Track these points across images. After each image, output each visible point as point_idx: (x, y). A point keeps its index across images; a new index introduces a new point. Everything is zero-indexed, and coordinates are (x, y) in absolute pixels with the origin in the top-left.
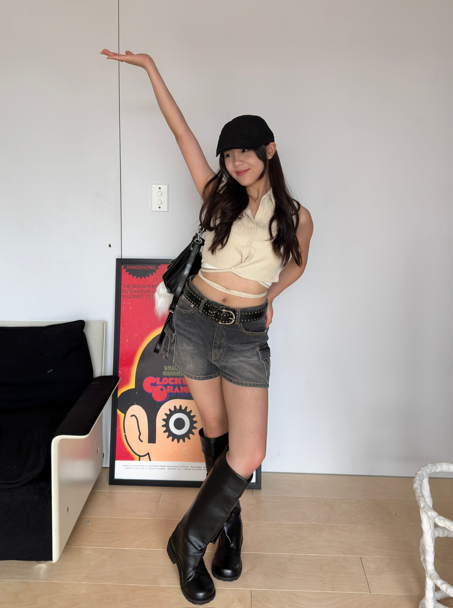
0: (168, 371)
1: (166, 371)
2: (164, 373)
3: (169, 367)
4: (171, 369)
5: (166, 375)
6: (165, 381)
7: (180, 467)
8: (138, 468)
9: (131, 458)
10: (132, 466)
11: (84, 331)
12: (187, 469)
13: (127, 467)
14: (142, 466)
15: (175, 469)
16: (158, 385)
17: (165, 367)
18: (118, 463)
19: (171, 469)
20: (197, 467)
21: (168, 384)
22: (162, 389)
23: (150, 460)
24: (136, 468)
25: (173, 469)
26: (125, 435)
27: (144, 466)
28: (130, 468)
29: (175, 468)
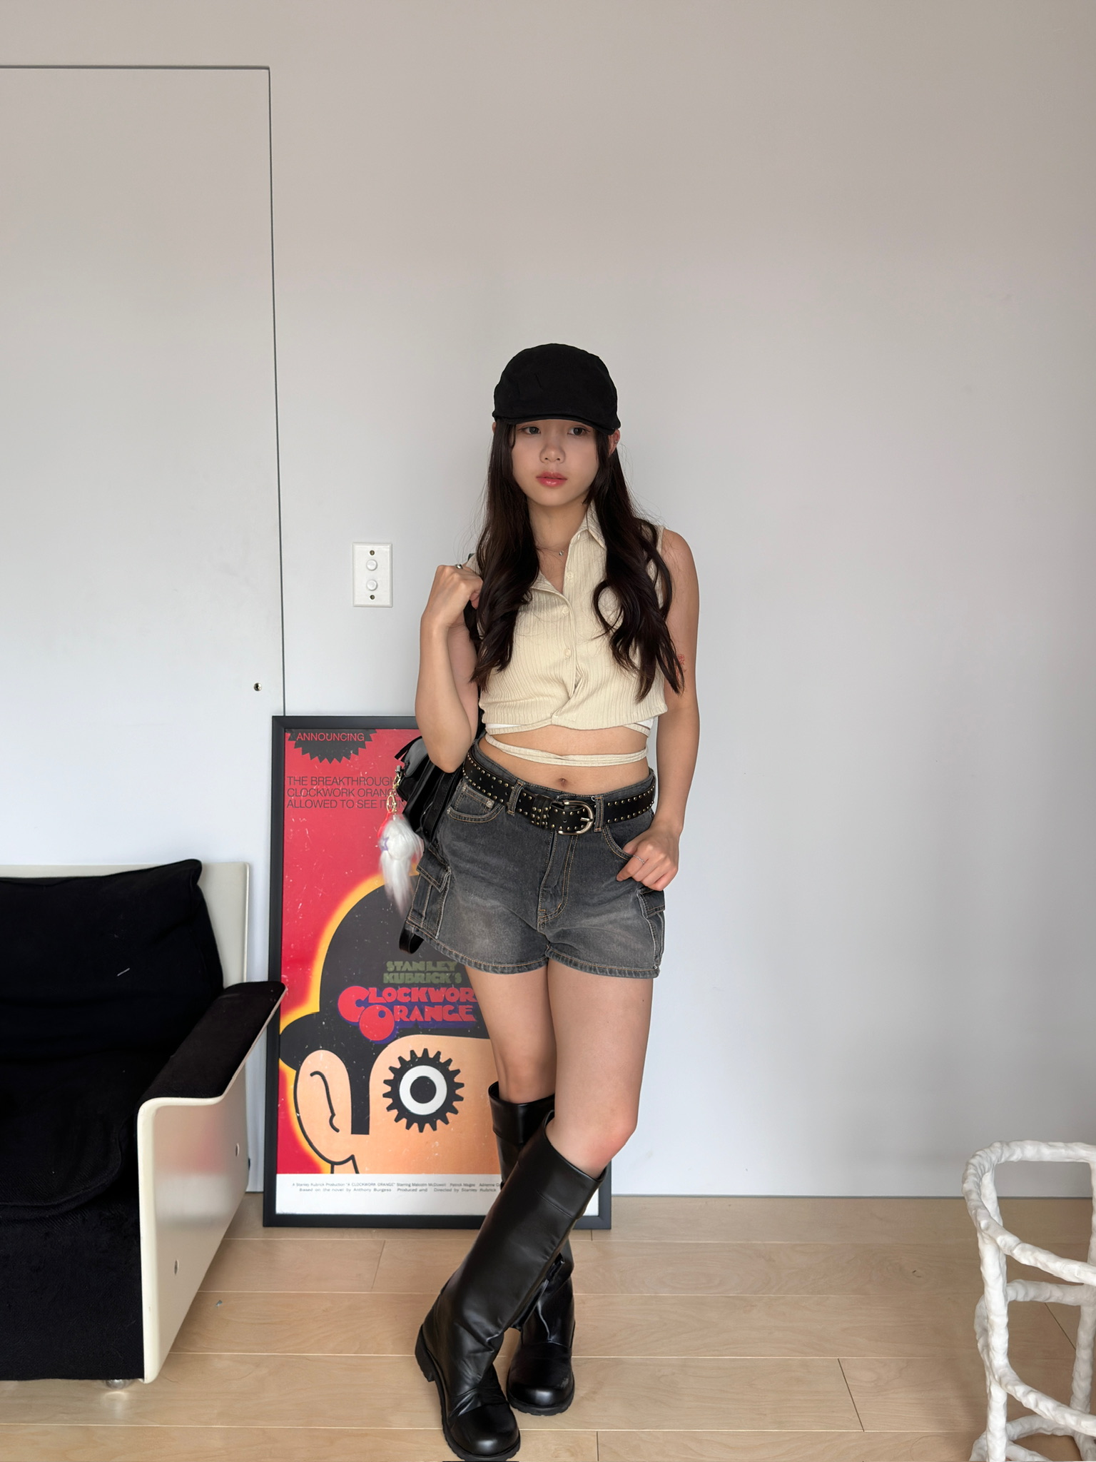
0: (395, 971)
1: (392, 972)
2: (388, 978)
3: (399, 964)
4: (402, 967)
5: (392, 982)
6: (390, 994)
7: (426, 1185)
8: (329, 1190)
9: (311, 1168)
10: (316, 1185)
11: (200, 883)
12: (441, 1190)
13: (304, 1188)
14: (339, 1185)
15: (413, 1190)
16: (371, 1004)
17: (389, 964)
18: (283, 1180)
19: (406, 1190)
20: (465, 1185)
21: (398, 1002)
22: (382, 1014)
23: (357, 1172)
24: (325, 1190)
25: (409, 1190)
26: (299, 1118)
27: (343, 1185)
28: (312, 1190)
29: (415, 1188)
